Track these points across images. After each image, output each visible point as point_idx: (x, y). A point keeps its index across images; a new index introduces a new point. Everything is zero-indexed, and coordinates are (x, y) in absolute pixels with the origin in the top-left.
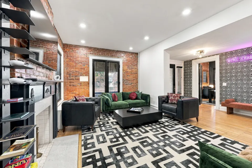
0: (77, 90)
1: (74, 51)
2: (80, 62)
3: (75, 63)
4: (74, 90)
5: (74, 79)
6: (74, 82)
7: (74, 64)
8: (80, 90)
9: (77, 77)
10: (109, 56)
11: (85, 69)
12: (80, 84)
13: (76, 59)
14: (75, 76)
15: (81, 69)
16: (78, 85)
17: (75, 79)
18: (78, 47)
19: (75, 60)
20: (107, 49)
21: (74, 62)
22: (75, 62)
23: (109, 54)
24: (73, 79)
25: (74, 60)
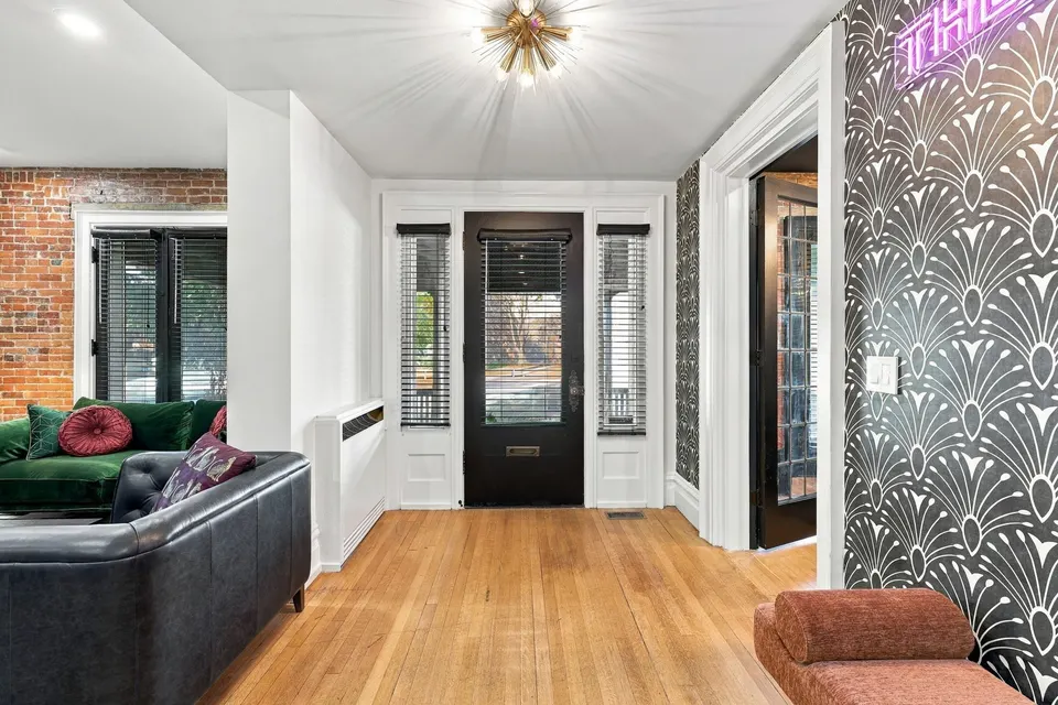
0: (23, 381)
1: (15, 198)
2: (36, 248)
3: (18, 255)
4: (14, 381)
5: (14, 326)
6: (12, 344)
7: (15, 259)
8: (37, 380)
9: (25, 319)
10: (182, 205)
11: (59, 278)
12: (41, 351)
13: (18, 232)
14: (17, 315)
15: (46, 278)
16: (29, 359)
17: (18, 329)
18: (31, 175)
19: (18, 240)
20: (174, 169)
21: (13, 247)
22: (18, 247)
23: (182, 192)
24: (10, 329)
25: (10, 239)
